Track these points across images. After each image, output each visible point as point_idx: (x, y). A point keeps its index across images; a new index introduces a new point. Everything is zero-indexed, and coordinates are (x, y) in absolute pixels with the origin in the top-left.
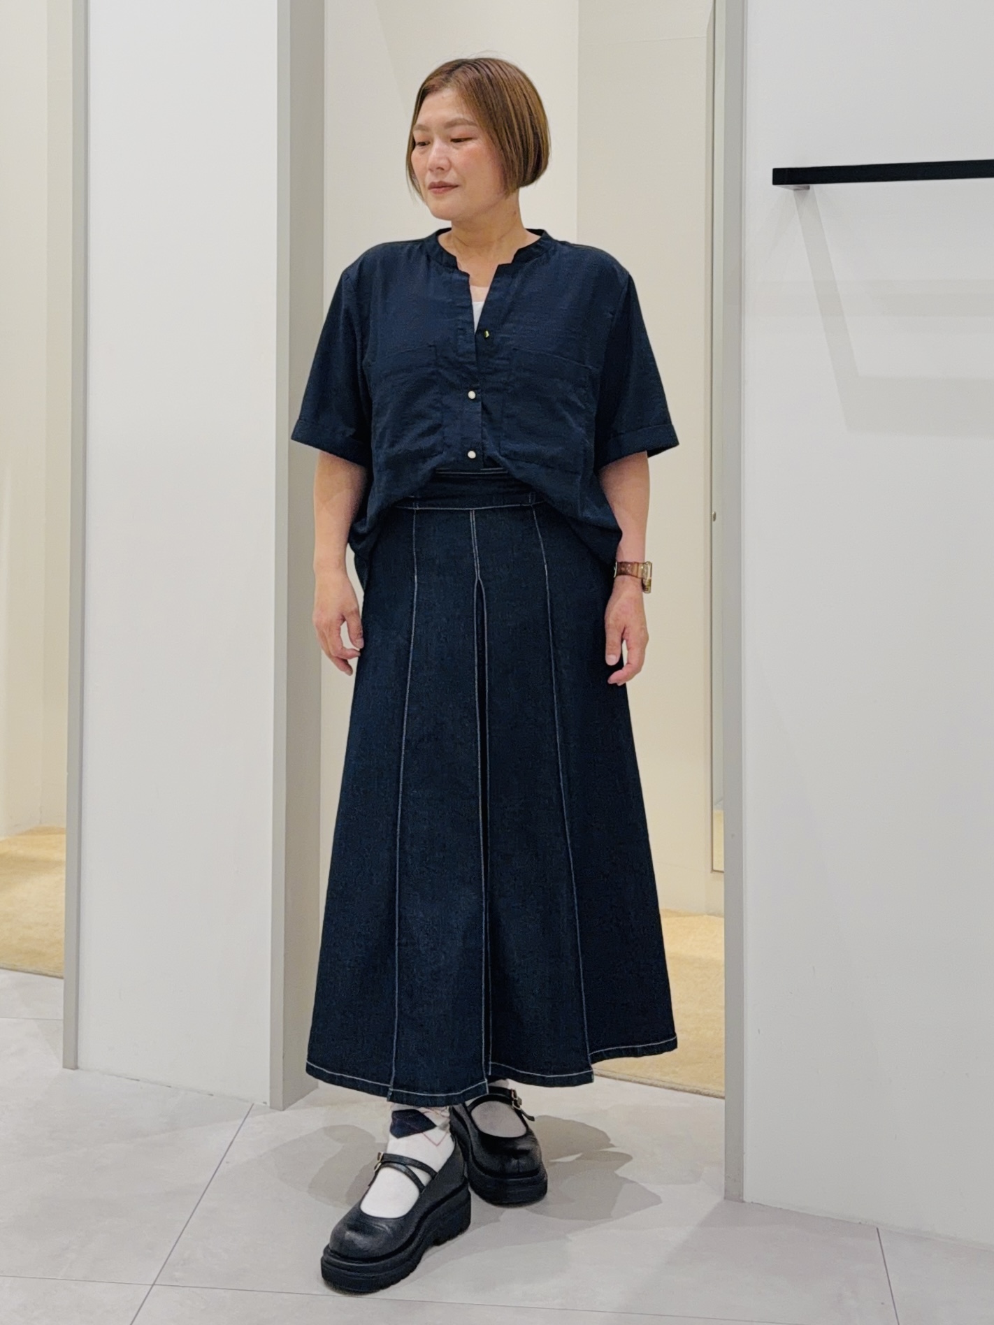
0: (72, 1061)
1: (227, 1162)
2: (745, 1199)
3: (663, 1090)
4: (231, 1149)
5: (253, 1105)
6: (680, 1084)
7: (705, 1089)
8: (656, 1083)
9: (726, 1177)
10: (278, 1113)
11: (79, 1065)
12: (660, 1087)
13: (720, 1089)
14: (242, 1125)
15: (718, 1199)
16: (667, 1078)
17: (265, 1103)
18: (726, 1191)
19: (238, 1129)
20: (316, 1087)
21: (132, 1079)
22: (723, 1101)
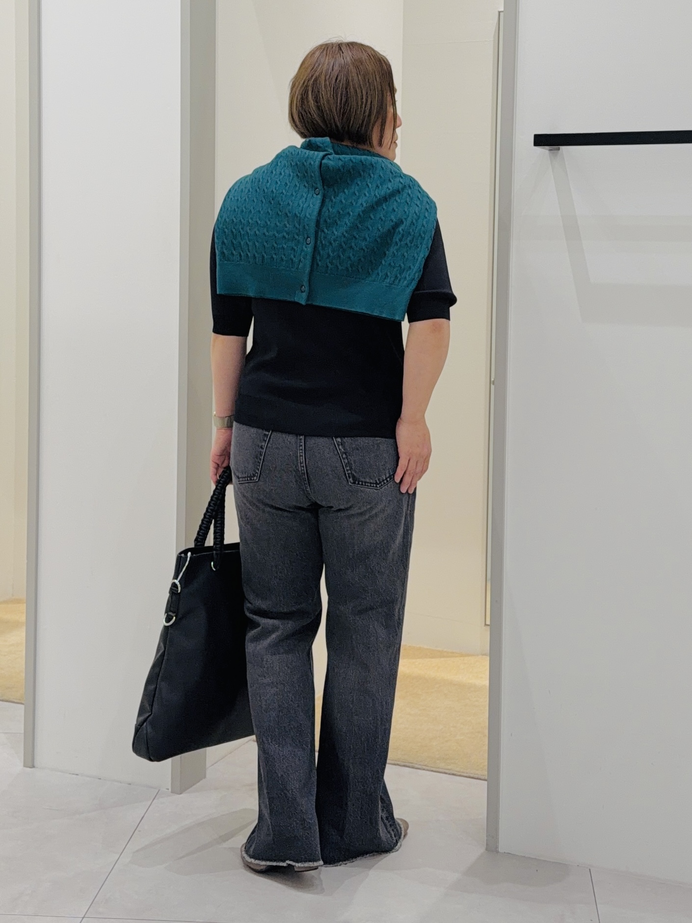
0: (30, 762)
1: (139, 831)
2: (500, 850)
3: (447, 775)
4: (142, 821)
5: (159, 791)
6: (459, 772)
7: (475, 774)
8: (441, 770)
9: (487, 836)
10: (178, 796)
11: (36, 765)
12: (445, 773)
13: (485, 774)
14: (151, 803)
15: (482, 850)
16: (449, 767)
17: (168, 789)
18: (487, 845)
19: (148, 807)
20: (205, 777)
21: (73, 774)
22: (486, 782)
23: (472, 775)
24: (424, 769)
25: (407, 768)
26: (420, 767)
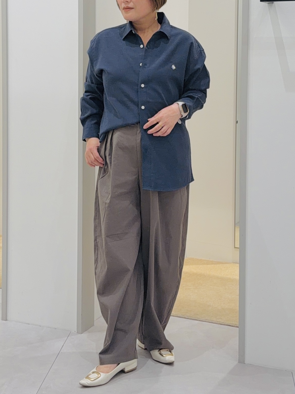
0: (5, 318)
1: (62, 353)
2: (245, 363)
3: (217, 325)
4: (63, 348)
5: (70, 333)
6: (223, 322)
8: (214, 322)
9: (239, 356)
10: (80, 335)
11: (8, 319)
12: (216, 323)
13: (237, 324)
14: (67, 339)
15: (236, 363)
16: (218, 320)
17: (75, 331)
18: (239, 360)
19: (65, 341)
20: (93, 325)
21: (27, 324)
22: (238, 328)
23: (230, 324)
24: (205, 322)
25: (196, 321)
26: (203, 320)
